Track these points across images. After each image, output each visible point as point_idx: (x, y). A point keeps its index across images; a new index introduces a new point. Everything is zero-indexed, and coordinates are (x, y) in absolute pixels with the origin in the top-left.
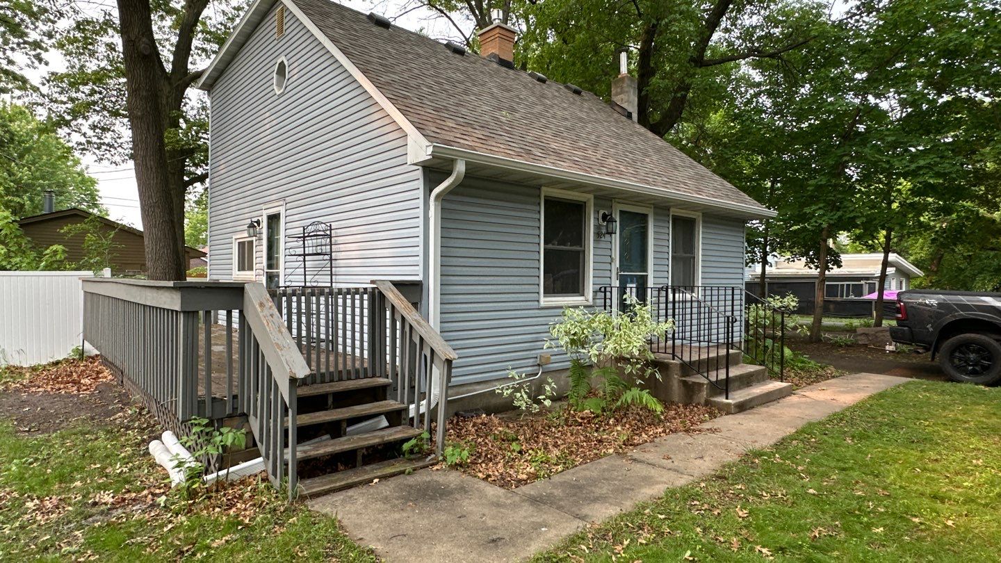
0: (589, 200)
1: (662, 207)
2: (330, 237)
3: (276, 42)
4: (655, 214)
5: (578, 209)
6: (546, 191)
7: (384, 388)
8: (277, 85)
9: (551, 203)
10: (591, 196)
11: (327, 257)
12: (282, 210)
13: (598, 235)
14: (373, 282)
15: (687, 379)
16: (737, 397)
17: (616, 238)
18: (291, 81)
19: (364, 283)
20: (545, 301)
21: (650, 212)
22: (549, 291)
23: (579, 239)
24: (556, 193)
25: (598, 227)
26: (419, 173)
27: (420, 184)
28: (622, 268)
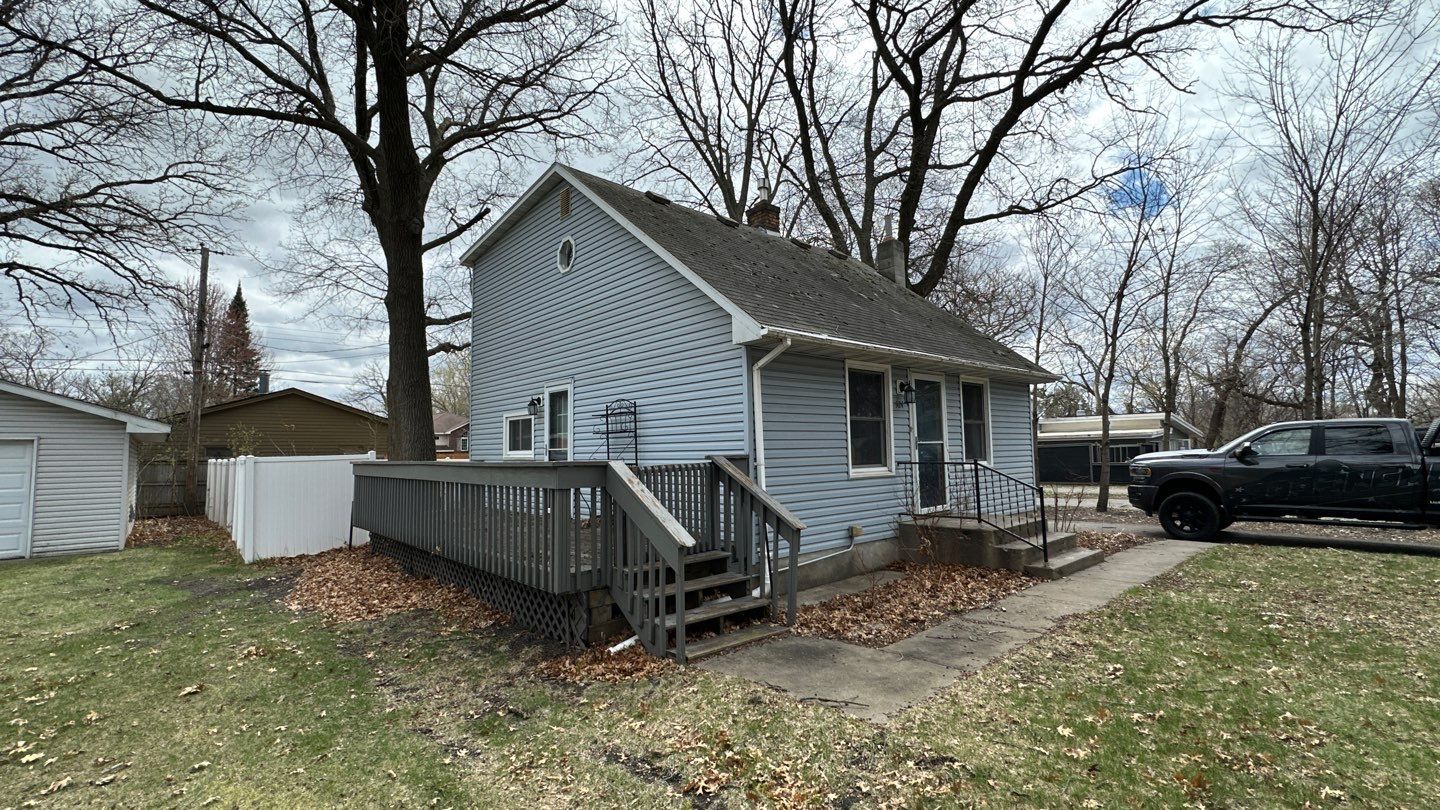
0: (887, 370)
1: (952, 374)
2: (635, 413)
3: (559, 221)
4: (947, 381)
5: (877, 379)
6: (849, 364)
7: (724, 560)
8: (561, 264)
9: (855, 376)
10: (889, 367)
11: (632, 434)
12: (569, 388)
13: (898, 405)
14: (708, 457)
15: (1003, 546)
16: (1056, 563)
17: (913, 407)
18: (579, 260)
19: (698, 458)
20: (854, 472)
21: (941, 379)
22: (857, 462)
23: (879, 408)
24: (858, 365)
25: (896, 396)
26: (743, 352)
27: (744, 362)
28: (921, 436)
